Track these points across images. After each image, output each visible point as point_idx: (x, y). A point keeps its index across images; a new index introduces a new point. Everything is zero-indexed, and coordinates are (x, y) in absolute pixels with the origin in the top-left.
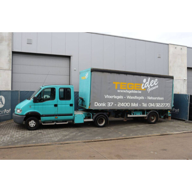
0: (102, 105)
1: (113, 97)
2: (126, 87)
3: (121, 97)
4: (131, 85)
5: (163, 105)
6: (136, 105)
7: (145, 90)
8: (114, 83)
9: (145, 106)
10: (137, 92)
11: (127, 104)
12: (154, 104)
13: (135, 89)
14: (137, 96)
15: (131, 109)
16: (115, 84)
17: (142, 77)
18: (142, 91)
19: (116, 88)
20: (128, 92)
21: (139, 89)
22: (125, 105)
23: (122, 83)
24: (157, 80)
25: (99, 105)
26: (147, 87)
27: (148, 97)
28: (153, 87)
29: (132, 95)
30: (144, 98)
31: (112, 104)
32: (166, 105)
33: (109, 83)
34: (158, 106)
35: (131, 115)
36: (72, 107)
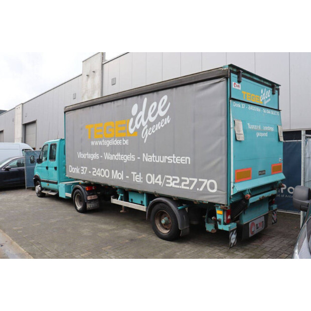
0: (76, 170)
1: (87, 157)
2: (102, 133)
3: (95, 156)
5: (189, 185)
6: (120, 176)
7: (136, 134)
8: (86, 127)
9: (137, 179)
10: (120, 142)
11: (105, 173)
12: (159, 176)
13: (116, 136)
14: (121, 154)
15: (113, 184)
16: (87, 130)
18: (130, 138)
19: (89, 136)
20: (105, 143)
21: (124, 134)
22: (103, 173)
23: (96, 126)
24: (165, 98)
25: (73, 170)
26: (142, 127)
27: (144, 155)
28: (155, 123)
30: (136, 158)
31: (86, 170)
32: (199, 184)
33: (81, 129)
34: (174, 186)
35: (118, 199)
36: (56, 171)
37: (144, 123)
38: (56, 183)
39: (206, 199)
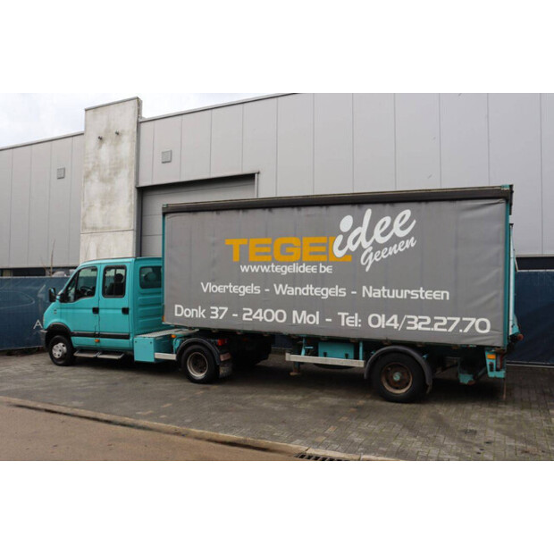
0: (195, 312)
1: (227, 290)
2: (271, 253)
3: (254, 289)
4: (291, 245)
5: (447, 326)
6: (311, 319)
7: (349, 259)
8: (228, 242)
9: (350, 322)
10: (313, 269)
11: (275, 316)
12: (395, 317)
13: (304, 259)
14: (315, 287)
15: (293, 331)
16: (231, 246)
17: (334, 209)
18: (337, 264)
19: (236, 258)
20: (277, 269)
21: (323, 258)
22: (269, 315)
23: (253, 242)
24: (407, 213)
25: (188, 313)
26: (361, 249)
27: (364, 288)
28: (388, 244)
29: (295, 280)
30: (348, 292)
31: (225, 312)
33: (214, 244)
34: (420, 328)
35: (300, 354)
36: (127, 316)
37: (366, 245)
38: (127, 337)
39: (472, 342)
